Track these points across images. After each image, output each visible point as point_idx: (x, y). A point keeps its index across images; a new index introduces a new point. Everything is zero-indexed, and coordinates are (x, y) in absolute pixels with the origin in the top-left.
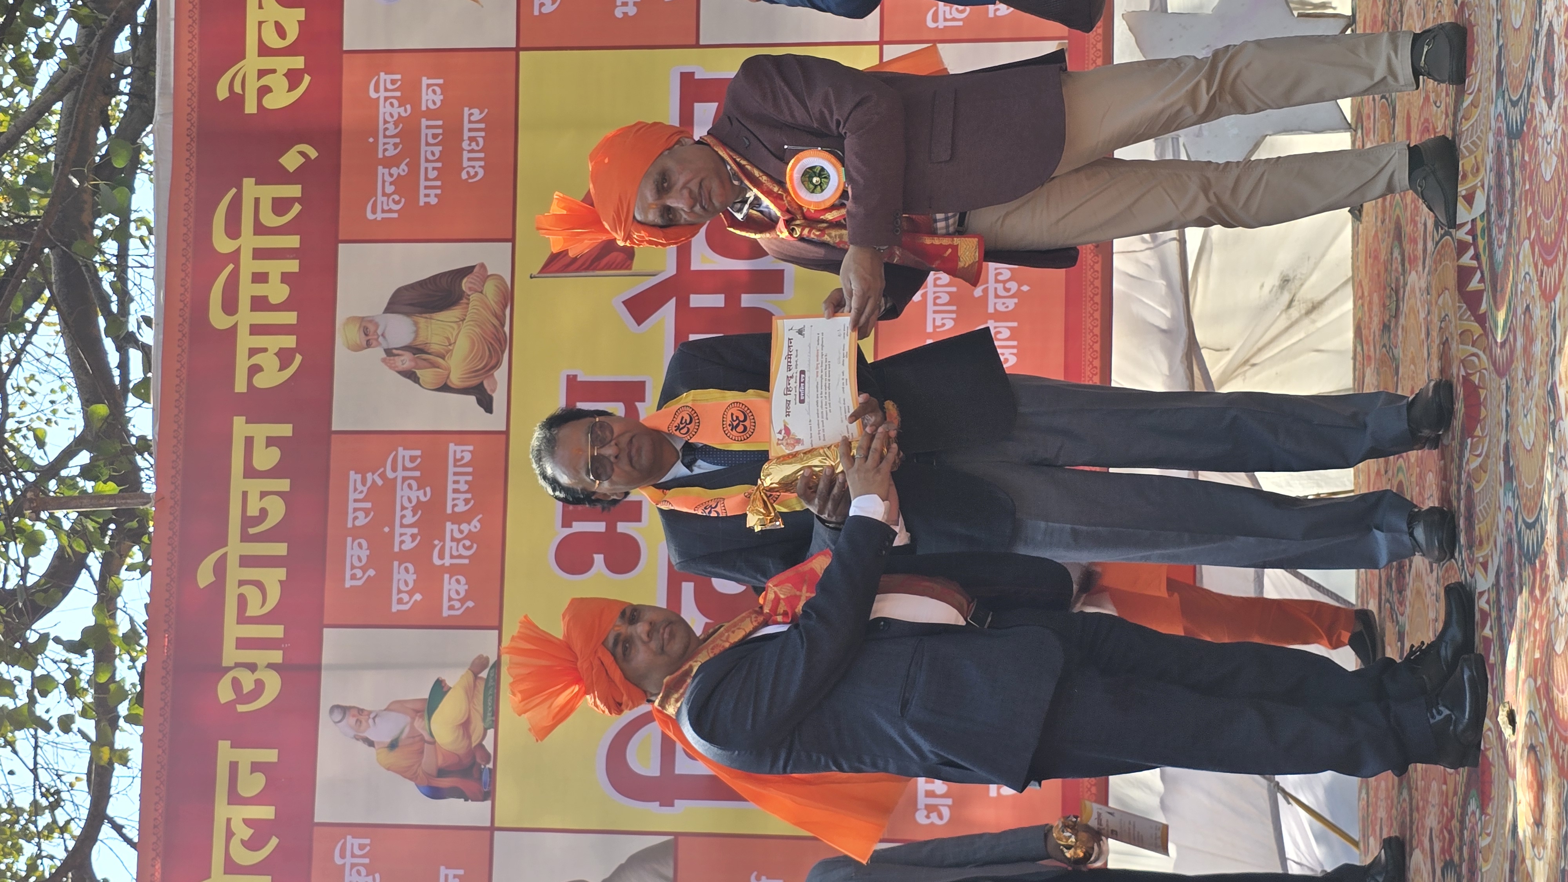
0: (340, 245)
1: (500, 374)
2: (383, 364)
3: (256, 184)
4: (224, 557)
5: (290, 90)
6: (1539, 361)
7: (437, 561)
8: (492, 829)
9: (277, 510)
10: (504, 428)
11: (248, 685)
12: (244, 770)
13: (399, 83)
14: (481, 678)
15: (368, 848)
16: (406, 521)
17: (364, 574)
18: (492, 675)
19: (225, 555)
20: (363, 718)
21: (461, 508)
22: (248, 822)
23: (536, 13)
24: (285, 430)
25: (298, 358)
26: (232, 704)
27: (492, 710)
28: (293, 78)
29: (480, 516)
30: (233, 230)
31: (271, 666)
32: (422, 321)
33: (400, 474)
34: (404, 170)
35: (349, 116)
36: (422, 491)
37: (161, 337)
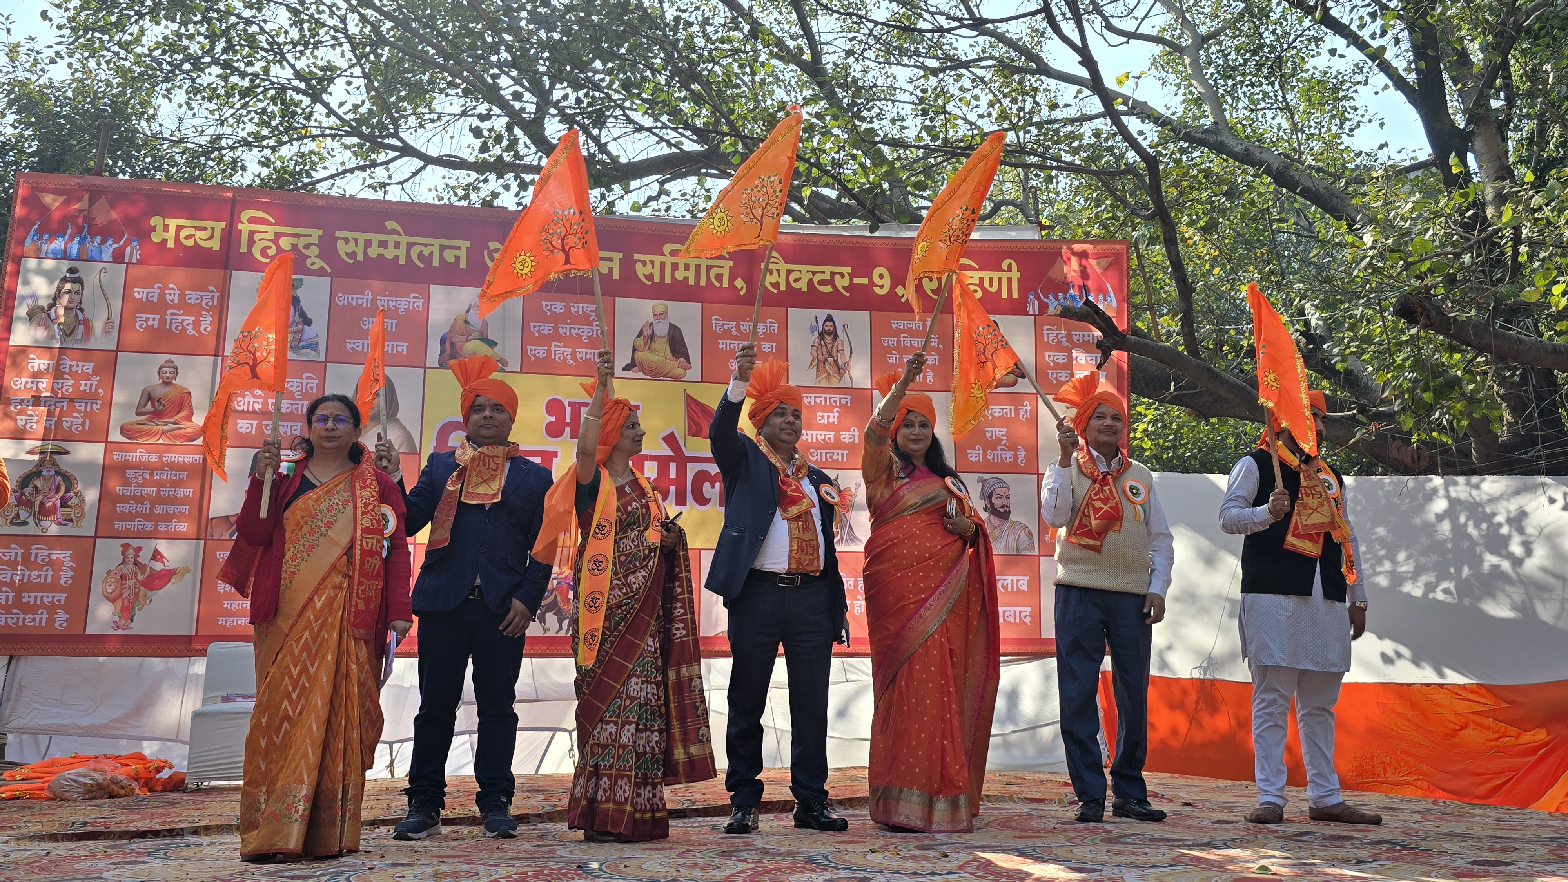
1: (641, 375)
2: (646, 322)
3: (729, 267)
7: (553, 344)
8: (425, 367)
11: (496, 256)
17: (548, 310)
18: (500, 369)
21: (578, 356)
22: (431, 254)
24: (617, 277)
26: (488, 248)
28: (776, 286)
29: (575, 365)
32: (666, 340)
33: (595, 328)
34: (733, 333)
36: (586, 338)
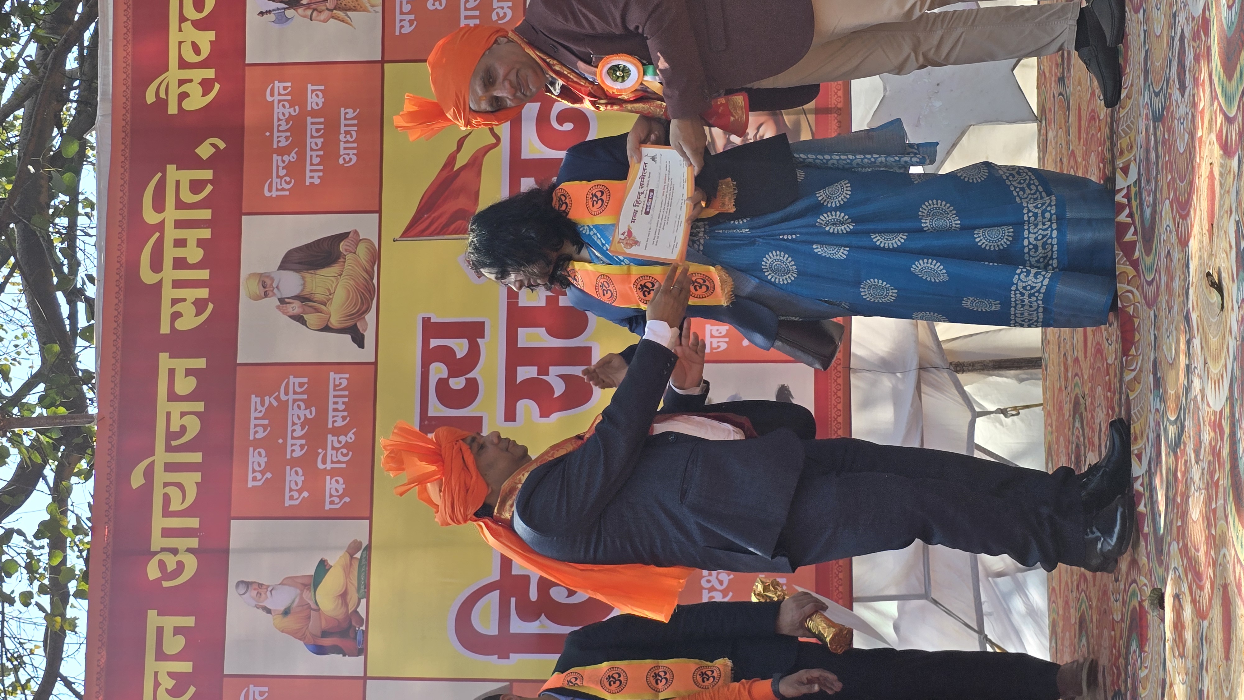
0: (243, 217)
1: (370, 317)
2: (277, 310)
3: (177, 169)
4: (151, 466)
5: (203, 95)
6: (1177, 294)
7: (320, 466)
8: (365, 678)
9: (194, 427)
10: (373, 360)
11: (171, 566)
12: (168, 633)
13: (290, 89)
14: (356, 558)
15: (266, 694)
16: (295, 435)
17: (263, 477)
18: (364, 556)
19: (153, 462)
20: (262, 591)
21: (340, 423)
22: (171, 675)
23: (397, 33)
24: (200, 363)
25: (211, 306)
26: (158, 581)
27: (365, 583)
28: (207, 86)
29: (355, 430)
30: (159, 206)
31: (189, 550)
32: (308, 276)
33: (291, 396)
34: (293, 158)
35: (251, 116)
36: (309, 410)
37: (102, 291)
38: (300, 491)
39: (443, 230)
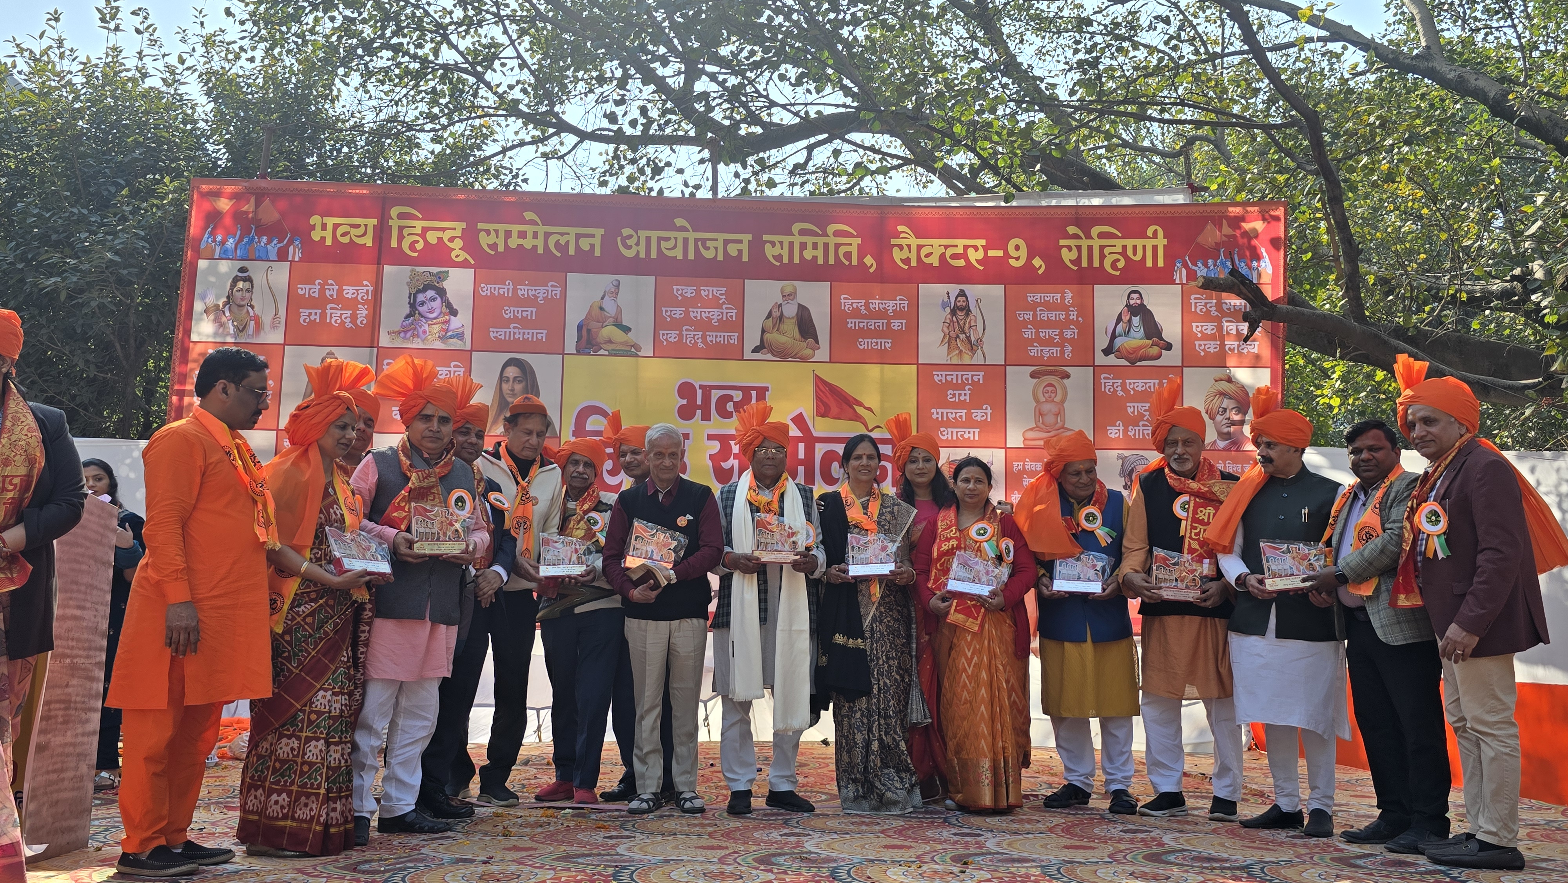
2: (775, 303)
4: (687, 230)
7: (684, 328)
8: (563, 354)
9: (709, 255)
10: (744, 358)
14: (631, 348)
18: (632, 353)
19: (689, 231)
20: (614, 295)
21: (709, 339)
22: (568, 242)
23: (933, 373)
24: (745, 258)
26: (621, 235)
28: (907, 261)
30: (837, 234)
31: (638, 252)
32: (794, 321)
33: (725, 311)
38: (670, 316)
39: (819, 399)
